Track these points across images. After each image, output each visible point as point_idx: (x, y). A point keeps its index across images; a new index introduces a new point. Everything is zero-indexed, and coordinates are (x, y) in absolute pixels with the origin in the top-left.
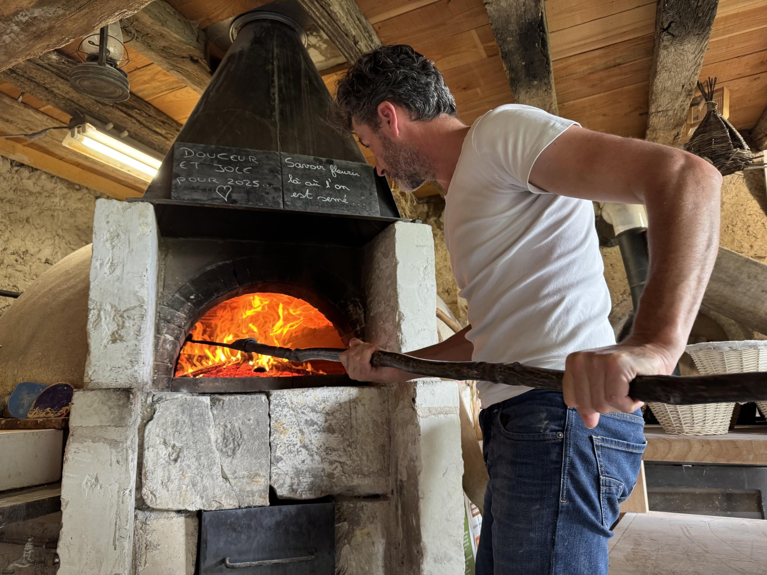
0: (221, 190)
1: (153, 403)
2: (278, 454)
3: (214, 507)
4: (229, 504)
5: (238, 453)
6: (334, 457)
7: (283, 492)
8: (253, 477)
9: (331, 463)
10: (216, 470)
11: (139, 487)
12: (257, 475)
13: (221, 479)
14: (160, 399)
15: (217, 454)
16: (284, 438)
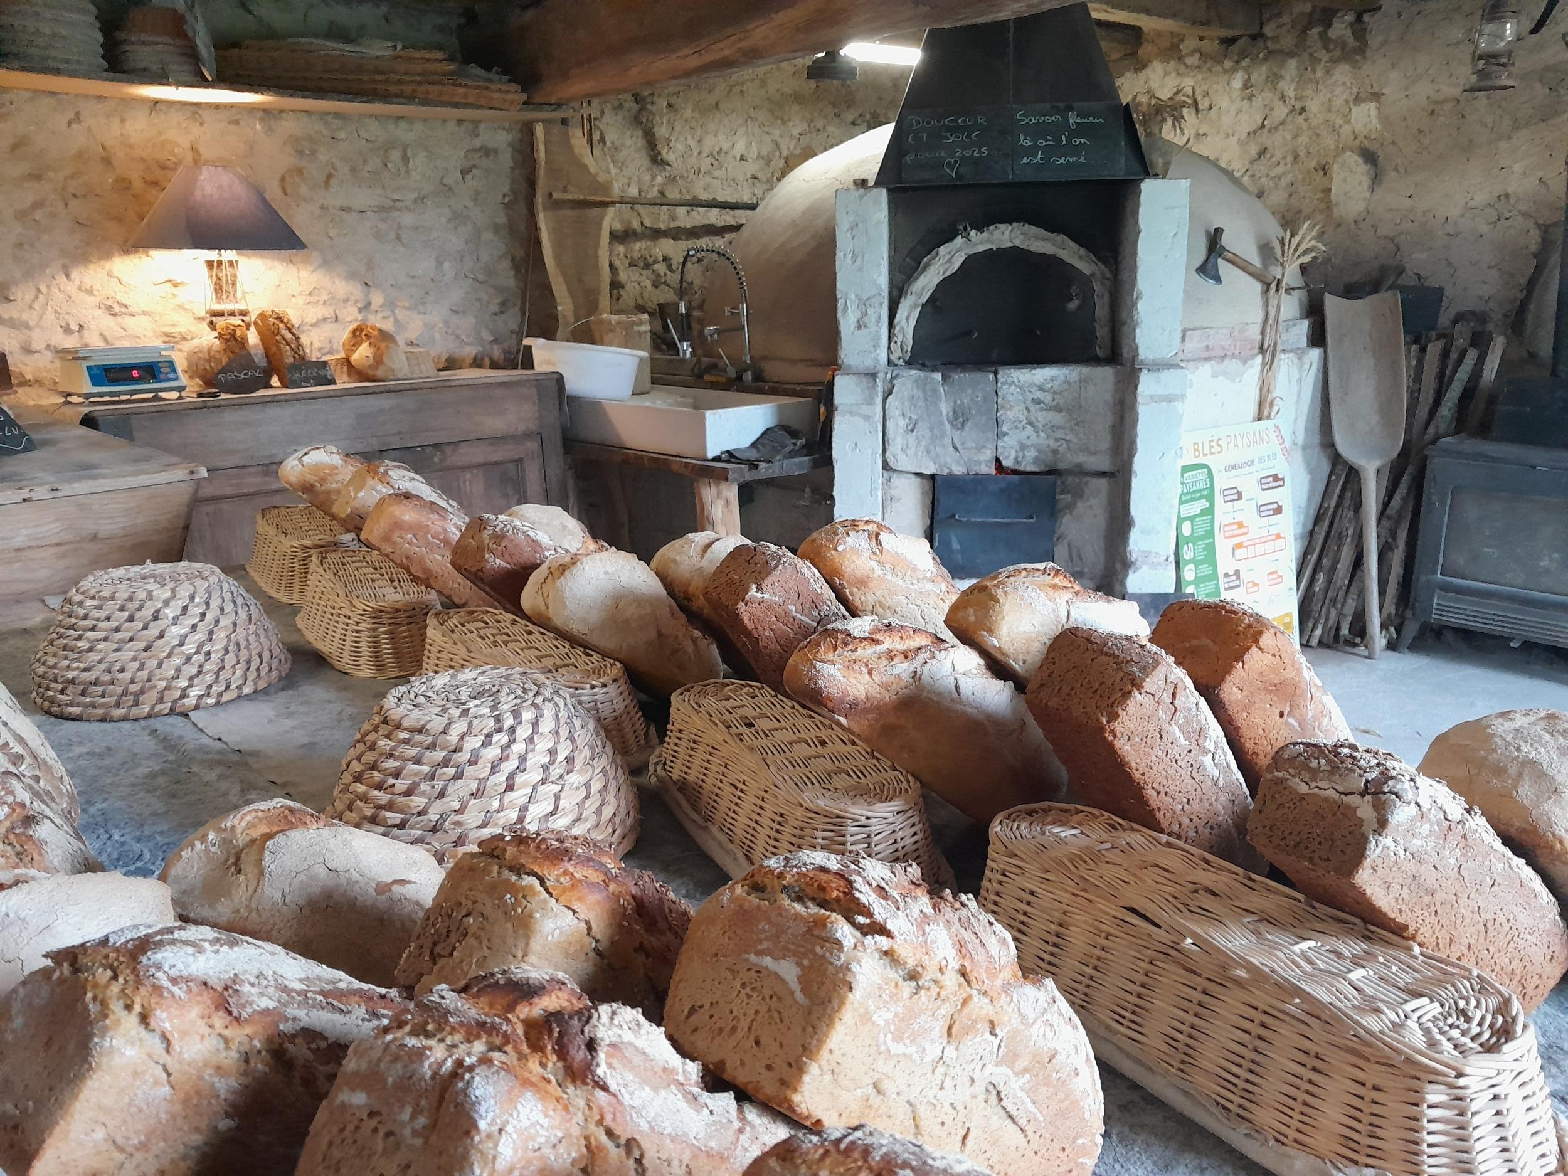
0: (949, 164)
1: (892, 379)
2: (1005, 429)
3: (945, 472)
4: (958, 470)
5: (968, 426)
6: (1059, 434)
7: (1007, 463)
8: (980, 448)
9: (1057, 440)
10: (947, 441)
11: (884, 451)
12: (984, 447)
13: (951, 448)
14: (897, 375)
15: (948, 426)
16: (1011, 414)
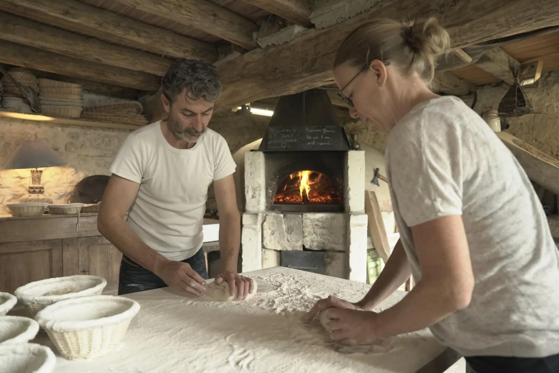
0: (284, 145)
1: (266, 216)
2: (306, 234)
3: (285, 249)
4: (289, 249)
5: (293, 233)
6: (325, 237)
7: (307, 247)
8: (297, 241)
9: (324, 239)
10: (285, 238)
11: (262, 241)
12: (298, 241)
13: (287, 241)
14: (267, 215)
15: (286, 233)
16: (308, 229)
